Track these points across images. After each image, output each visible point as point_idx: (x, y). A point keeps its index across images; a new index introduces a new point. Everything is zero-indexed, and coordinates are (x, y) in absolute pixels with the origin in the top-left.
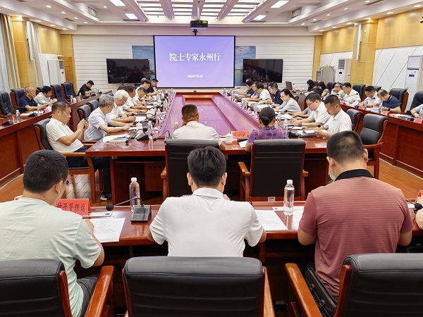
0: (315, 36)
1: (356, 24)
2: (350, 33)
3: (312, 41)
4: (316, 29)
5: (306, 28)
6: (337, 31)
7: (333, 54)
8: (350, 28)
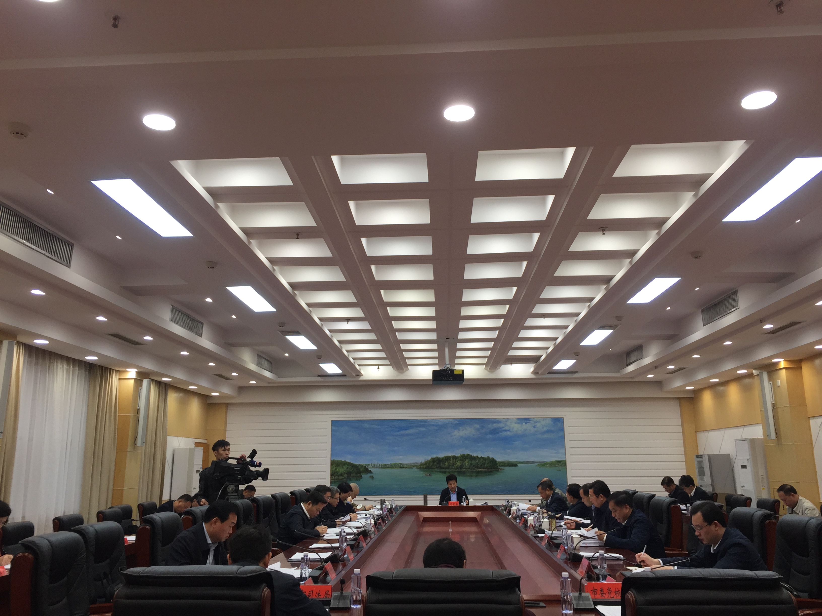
0: (679, 399)
1: (755, 372)
2: (747, 389)
3: (674, 408)
4: (677, 383)
5: (658, 383)
6: (722, 388)
7: (722, 432)
8: (747, 381)
